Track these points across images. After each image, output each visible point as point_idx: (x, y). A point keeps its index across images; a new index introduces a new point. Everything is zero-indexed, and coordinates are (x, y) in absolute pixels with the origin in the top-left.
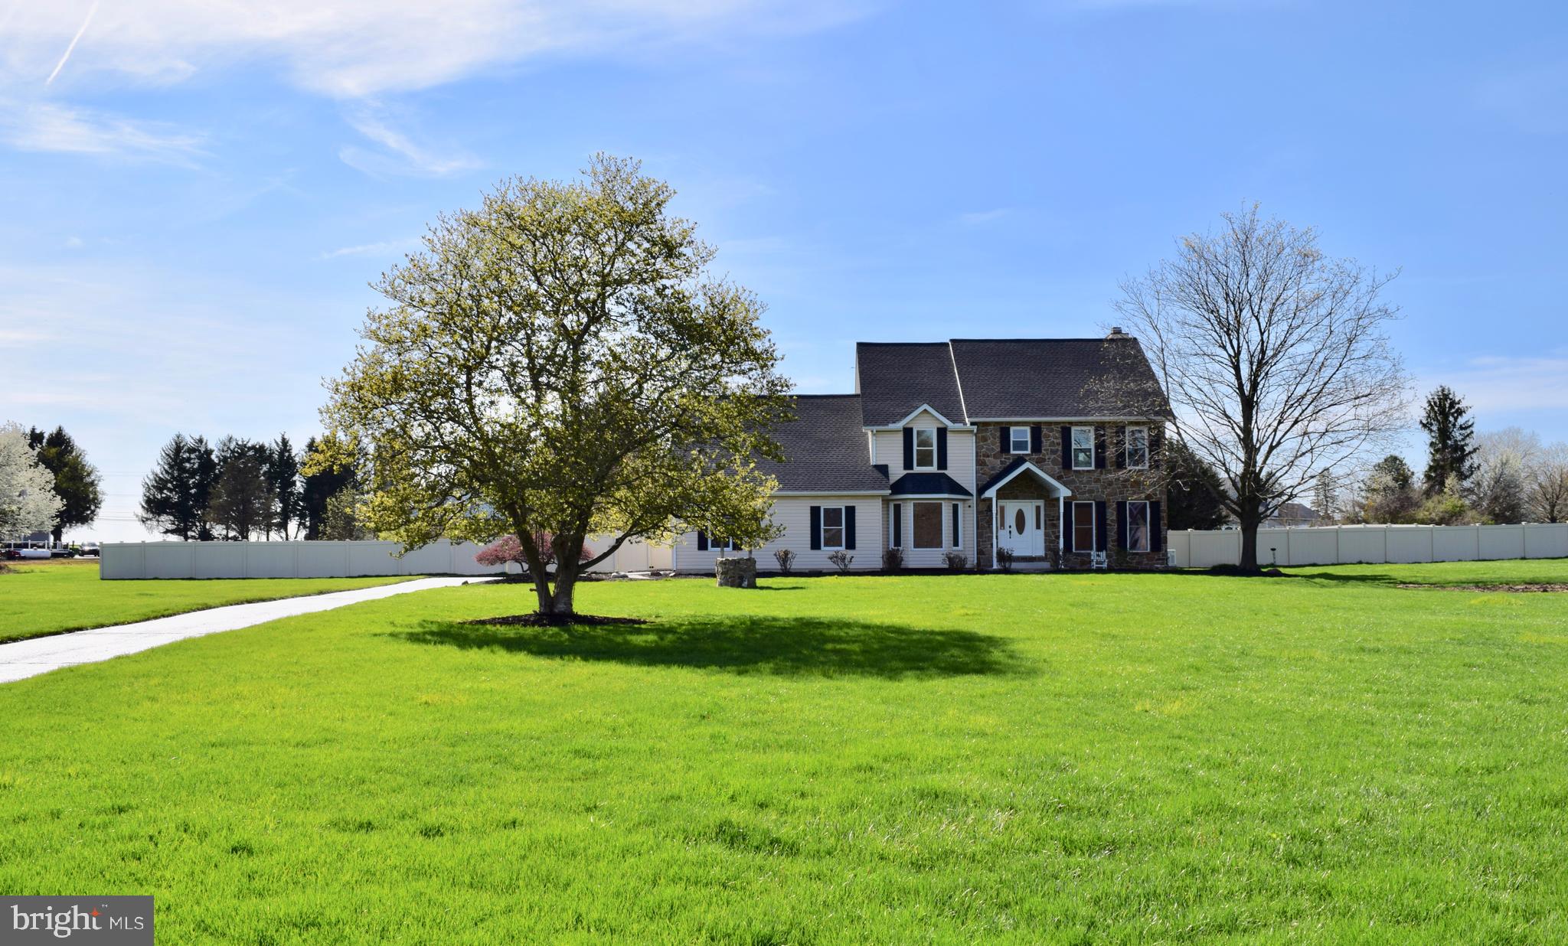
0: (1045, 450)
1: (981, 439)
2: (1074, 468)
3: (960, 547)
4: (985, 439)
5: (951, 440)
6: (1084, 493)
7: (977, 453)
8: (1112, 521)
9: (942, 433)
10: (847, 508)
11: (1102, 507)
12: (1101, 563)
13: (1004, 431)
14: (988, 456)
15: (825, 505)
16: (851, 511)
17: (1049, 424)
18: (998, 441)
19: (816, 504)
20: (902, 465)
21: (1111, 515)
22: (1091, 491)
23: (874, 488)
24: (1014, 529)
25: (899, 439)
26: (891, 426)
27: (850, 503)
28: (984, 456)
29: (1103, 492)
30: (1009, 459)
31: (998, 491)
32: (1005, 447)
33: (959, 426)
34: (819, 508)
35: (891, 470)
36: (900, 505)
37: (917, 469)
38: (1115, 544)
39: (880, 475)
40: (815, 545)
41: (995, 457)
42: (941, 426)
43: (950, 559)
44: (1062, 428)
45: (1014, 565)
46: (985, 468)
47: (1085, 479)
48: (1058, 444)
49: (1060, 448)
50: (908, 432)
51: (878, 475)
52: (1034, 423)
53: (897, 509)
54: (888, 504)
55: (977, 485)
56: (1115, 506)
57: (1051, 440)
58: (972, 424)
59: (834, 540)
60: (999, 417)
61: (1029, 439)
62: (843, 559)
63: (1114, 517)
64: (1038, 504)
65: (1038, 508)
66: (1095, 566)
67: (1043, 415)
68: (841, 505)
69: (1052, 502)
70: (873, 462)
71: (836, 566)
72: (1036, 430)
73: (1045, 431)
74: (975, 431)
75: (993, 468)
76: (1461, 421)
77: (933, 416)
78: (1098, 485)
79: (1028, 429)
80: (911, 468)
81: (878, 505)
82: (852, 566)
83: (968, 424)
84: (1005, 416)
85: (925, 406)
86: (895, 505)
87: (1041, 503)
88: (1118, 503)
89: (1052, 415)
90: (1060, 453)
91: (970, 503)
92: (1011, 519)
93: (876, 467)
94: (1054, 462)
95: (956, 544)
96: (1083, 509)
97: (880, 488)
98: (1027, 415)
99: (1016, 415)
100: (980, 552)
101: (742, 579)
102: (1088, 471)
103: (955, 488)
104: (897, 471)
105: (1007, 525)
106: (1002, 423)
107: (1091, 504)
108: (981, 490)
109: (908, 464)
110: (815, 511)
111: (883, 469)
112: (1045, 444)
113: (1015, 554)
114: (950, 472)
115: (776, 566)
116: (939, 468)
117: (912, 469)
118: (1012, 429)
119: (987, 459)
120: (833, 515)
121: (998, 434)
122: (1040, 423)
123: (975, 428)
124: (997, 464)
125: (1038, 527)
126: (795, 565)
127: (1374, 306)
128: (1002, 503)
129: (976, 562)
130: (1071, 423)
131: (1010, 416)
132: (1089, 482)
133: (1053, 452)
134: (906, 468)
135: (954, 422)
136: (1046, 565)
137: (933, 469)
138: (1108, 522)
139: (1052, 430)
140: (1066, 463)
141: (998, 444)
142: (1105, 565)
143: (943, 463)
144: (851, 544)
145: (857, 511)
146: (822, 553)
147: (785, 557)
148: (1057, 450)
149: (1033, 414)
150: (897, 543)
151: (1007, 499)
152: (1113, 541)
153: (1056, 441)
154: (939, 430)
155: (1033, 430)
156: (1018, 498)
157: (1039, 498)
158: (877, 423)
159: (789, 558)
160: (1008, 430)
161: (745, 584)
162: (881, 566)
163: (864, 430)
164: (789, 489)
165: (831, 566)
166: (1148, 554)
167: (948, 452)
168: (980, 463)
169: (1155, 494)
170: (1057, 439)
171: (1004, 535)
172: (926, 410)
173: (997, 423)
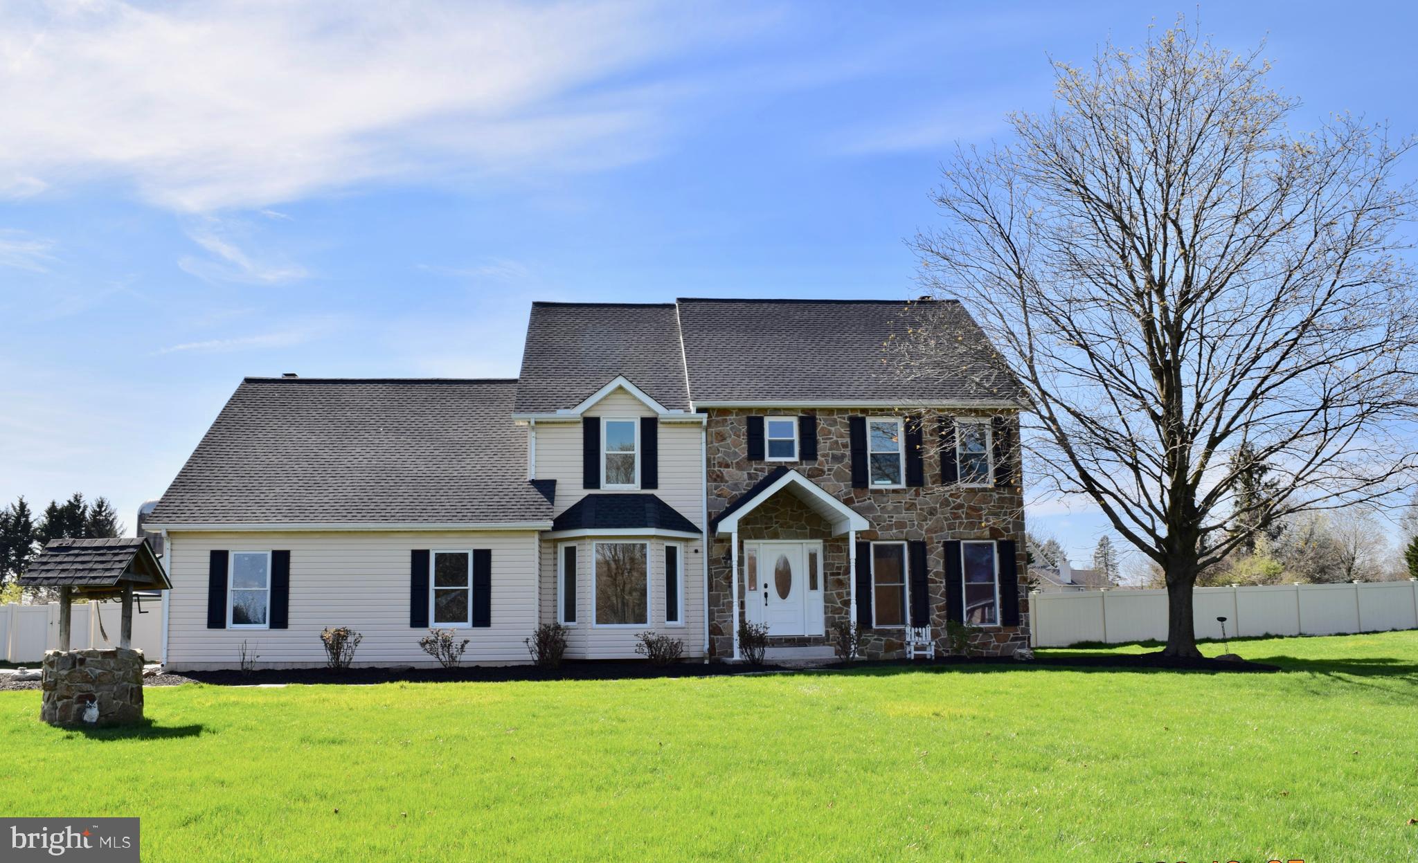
0: (823, 456)
1: (715, 438)
2: (871, 487)
3: (680, 622)
4: (721, 437)
5: (663, 434)
6: (890, 527)
7: (708, 460)
8: (937, 574)
9: (650, 427)
10: (476, 552)
11: (919, 550)
12: (923, 648)
13: (755, 425)
14: (727, 466)
15: (436, 547)
16: (483, 558)
17: (830, 411)
18: (743, 440)
19: (420, 545)
20: (581, 481)
21: (935, 564)
22: (901, 525)
23: (523, 518)
24: (773, 590)
25: (578, 434)
26: (562, 414)
27: (482, 544)
28: (720, 465)
29: (920, 526)
30: (762, 470)
31: (744, 522)
32: (755, 451)
33: (677, 414)
34: (426, 553)
35: (560, 490)
36: (574, 548)
37: (607, 487)
38: (944, 613)
39: (539, 497)
40: (418, 618)
41: (739, 466)
42: (648, 415)
43: (650, 644)
44: (850, 419)
45: (771, 654)
46: (723, 486)
47: (890, 506)
48: (845, 446)
49: (848, 452)
50: (591, 427)
51: (535, 495)
52: (804, 410)
53: (571, 554)
54: (555, 547)
55: (709, 514)
56: (941, 549)
57: (833, 437)
58: (699, 410)
59: (450, 611)
60: (746, 398)
61: (796, 437)
62: (447, 644)
63: (940, 569)
64: (812, 547)
65: (813, 557)
66: (912, 653)
67: (818, 397)
68: (466, 547)
69: (836, 543)
70: (531, 476)
71: (433, 658)
72: (808, 422)
73: (822, 423)
74: (705, 422)
75: (736, 486)
76: (1266, 478)
77: (635, 398)
78: (914, 515)
79: (794, 421)
80: (596, 485)
81: (532, 546)
82: (468, 658)
83: (693, 410)
84: (755, 398)
85: (620, 381)
86: (567, 549)
87: (817, 545)
88: (946, 544)
89: (833, 396)
90: (848, 461)
91: (696, 545)
92: (766, 574)
93: (535, 483)
94: (839, 476)
95: (672, 615)
96: (888, 554)
97: (535, 517)
98: (794, 397)
99: (773, 397)
100: (714, 630)
102: (895, 491)
103: (670, 519)
104: (572, 491)
105: (760, 584)
106: (750, 410)
107: (901, 547)
108: (713, 524)
109: (591, 478)
110: (420, 558)
111: (547, 488)
112: (823, 447)
113: (773, 632)
114: (662, 493)
115: (320, 656)
116: (645, 485)
117: (598, 487)
118: (768, 420)
119: (725, 471)
120: (452, 566)
121: (744, 429)
122: (814, 410)
123: (704, 417)
124: (739, 477)
125: (814, 586)
126: (362, 656)
128: (749, 544)
129: (707, 646)
130: (864, 411)
131: (764, 398)
132: (897, 509)
133: (837, 458)
134: (587, 486)
135: (668, 407)
136: (827, 653)
137: (635, 487)
138: (931, 576)
139: (835, 423)
140: (860, 479)
141: (745, 446)
142: (930, 652)
143: (650, 478)
144: (483, 618)
145: (494, 558)
146: (422, 633)
147: (337, 642)
148: (843, 456)
149: (803, 395)
150: (570, 615)
151: (757, 537)
152: (939, 609)
153: (840, 441)
154: (645, 422)
155: (802, 422)
156: (775, 536)
157: (813, 536)
158: (537, 409)
159: (351, 639)
160: (760, 421)
161: (92, 714)
162: (526, 654)
163: (521, 421)
164: (373, 519)
165: (424, 659)
166: (999, 629)
167: (660, 458)
168: (714, 477)
169: (1007, 530)
170: (842, 436)
171: (753, 598)
172: (621, 388)
173: (741, 410)
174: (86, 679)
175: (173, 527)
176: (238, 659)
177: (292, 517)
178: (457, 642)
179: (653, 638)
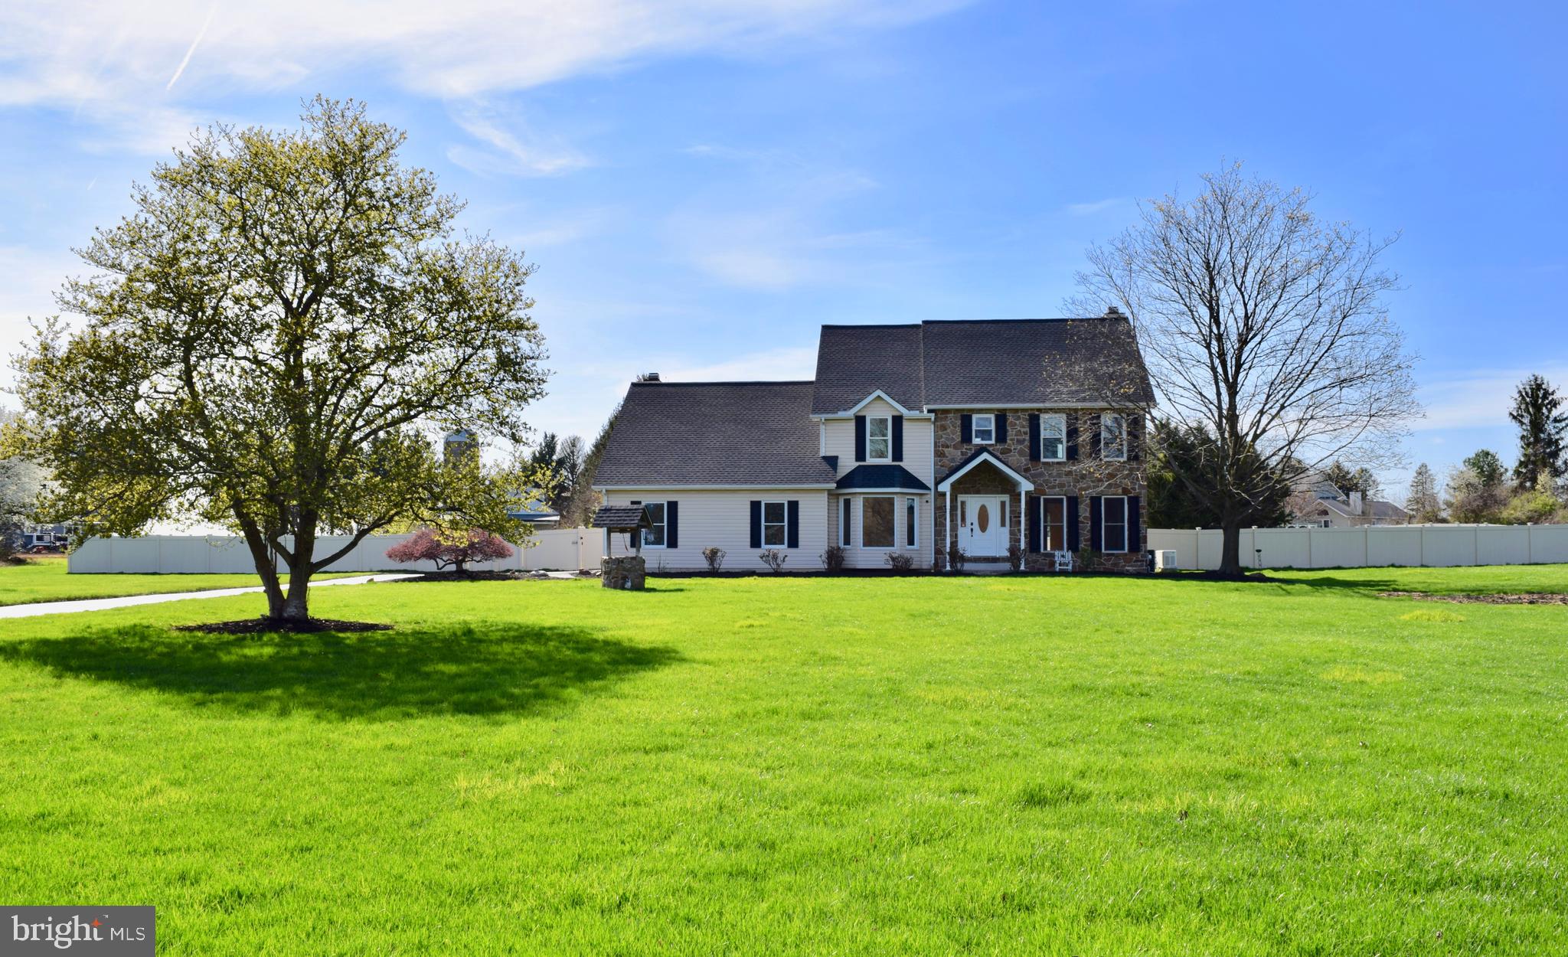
0: (1012, 440)
1: (940, 428)
2: (1043, 460)
3: (916, 546)
4: (944, 428)
5: (907, 427)
6: (1054, 487)
7: (935, 443)
8: (1085, 518)
9: (898, 421)
10: (789, 502)
11: (1073, 502)
12: (1067, 565)
13: (966, 419)
14: (947, 447)
15: (765, 499)
16: (794, 506)
17: (1016, 411)
18: (958, 430)
19: (756, 498)
20: (854, 456)
21: (1084, 511)
22: (1061, 485)
23: (818, 482)
24: (976, 527)
25: (851, 427)
26: (841, 414)
27: (793, 497)
28: (943, 446)
29: (1075, 486)
30: (970, 449)
31: (953, 485)
32: (966, 438)
33: (915, 414)
34: (759, 502)
35: (840, 463)
36: (849, 500)
37: (870, 461)
38: (1088, 543)
39: (827, 467)
40: (755, 543)
41: (955, 447)
42: (896, 414)
43: (893, 559)
44: (1030, 415)
45: (968, 567)
46: (945, 460)
47: (1055, 473)
48: (1025, 433)
49: (1027, 438)
50: (860, 421)
51: (826, 467)
52: (999, 410)
53: (847, 503)
54: (838, 499)
55: (936, 478)
56: (1088, 501)
57: (1018, 428)
58: (929, 411)
59: (774, 538)
60: (959, 403)
61: (993, 427)
62: (775, 557)
63: (1088, 514)
64: (1003, 499)
65: (1003, 504)
66: (1058, 568)
67: (1008, 401)
68: (783, 499)
69: (1016, 497)
70: (822, 453)
71: (767, 566)
72: (1001, 418)
73: (1010, 419)
74: (933, 419)
75: (953, 460)
76: (1555, 413)
77: (888, 403)
78: (1070, 479)
79: (992, 417)
80: (864, 459)
81: (823, 498)
82: (786, 566)
83: (926, 411)
84: (966, 402)
85: (879, 393)
86: (845, 501)
87: (1006, 498)
88: (1093, 499)
89: (1018, 401)
90: (1027, 443)
91: (926, 498)
92: (972, 515)
93: (825, 458)
94: (1021, 453)
95: (911, 542)
96: (1053, 505)
97: (825, 481)
98: (991, 401)
99: (978, 402)
100: (938, 552)
101: (625, 579)
102: (1059, 463)
103: (911, 481)
104: (848, 463)
105: (968, 522)
106: (963, 410)
107: (1062, 499)
108: (937, 484)
109: (860, 454)
110: (755, 506)
111: (832, 461)
112: (1011, 433)
113: (968, 554)
114: (905, 464)
115: (704, 565)
116: (894, 459)
118: (975, 417)
119: (946, 450)
120: (775, 510)
121: (959, 422)
122: (1005, 410)
123: (932, 416)
124: (955, 454)
125: (1003, 524)
126: (725, 565)
127: (1370, 274)
128: (961, 498)
129: (934, 562)
130: (1040, 410)
131: (972, 403)
132: (1059, 475)
133: (1020, 442)
134: (857, 459)
135: (910, 409)
136: (1007, 566)
137: (888, 461)
138: (1081, 519)
139: (1019, 418)
140: (1035, 456)
141: (959, 434)
142: (1070, 568)
143: (898, 455)
144: (794, 543)
145: (800, 506)
146: (758, 552)
147: (712, 556)
148: (1024, 440)
149: (998, 400)
150: (847, 541)
151: (966, 493)
152: (1086, 540)
153: (1023, 430)
154: (894, 418)
155: (997, 418)
156: (978, 492)
157: (1003, 492)
158: (826, 411)
159: (719, 554)
160: (970, 418)
161: (629, 585)
162: (822, 566)
163: (815, 418)
164: (727, 483)
165: (763, 566)
166: (1125, 554)
167: (904, 442)
168: (939, 454)
169: (1134, 489)
170: (1023, 427)
171: (963, 533)
172: (879, 397)
173: (957, 411)
174: (624, 569)
175: (609, 487)
176: (657, 566)
177: (679, 482)
178: (781, 556)
179: (894, 555)
